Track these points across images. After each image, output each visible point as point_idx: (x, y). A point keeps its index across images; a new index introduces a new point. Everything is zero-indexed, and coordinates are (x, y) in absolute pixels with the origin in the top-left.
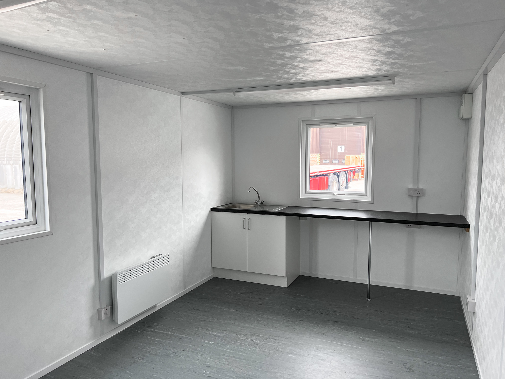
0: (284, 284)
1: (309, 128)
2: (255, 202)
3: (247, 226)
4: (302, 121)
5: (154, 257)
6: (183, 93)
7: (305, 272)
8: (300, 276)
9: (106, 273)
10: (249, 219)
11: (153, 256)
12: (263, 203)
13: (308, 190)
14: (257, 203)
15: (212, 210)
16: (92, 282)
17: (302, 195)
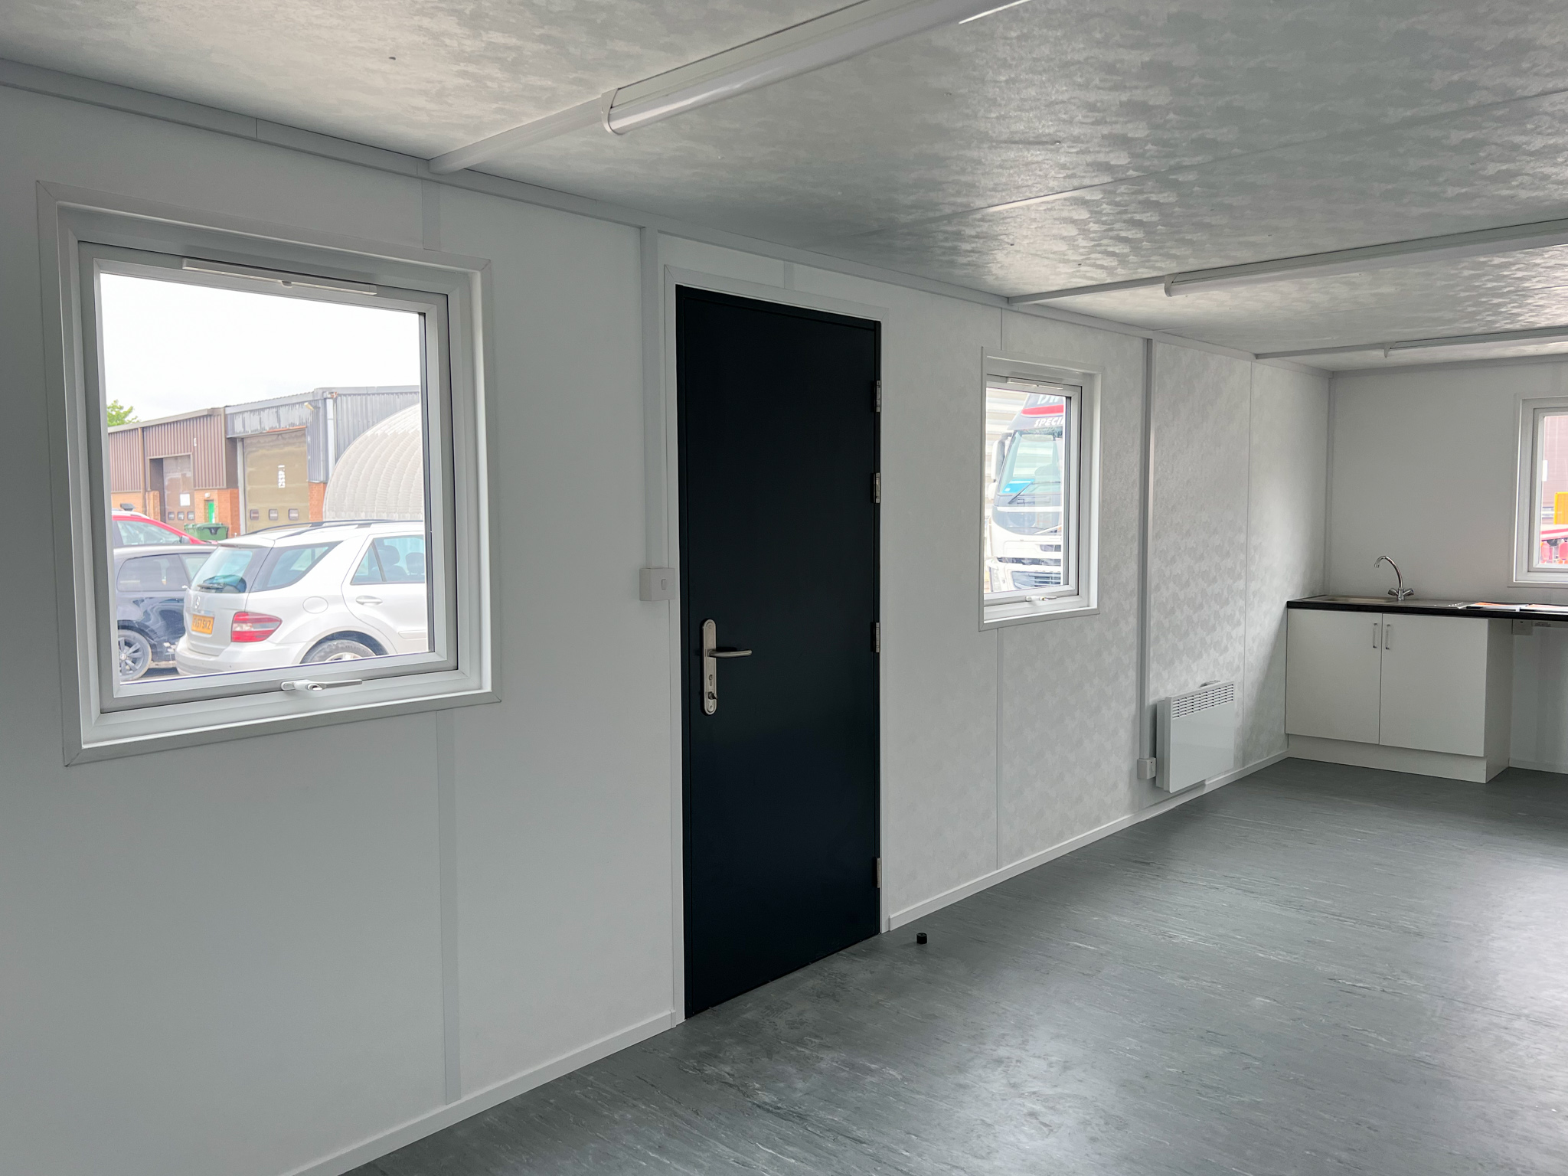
0: (1478, 774)
1: (1540, 417)
2: (1390, 593)
3: (1382, 643)
4: (1524, 400)
5: (1205, 685)
6: (1258, 356)
7: (1522, 758)
8: (1509, 768)
9: (1151, 700)
10: (1388, 625)
11: (1204, 682)
12: (1409, 594)
13: (1537, 563)
14: (1395, 594)
15: (1290, 605)
16: (1133, 708)
17: (1519, 576)
